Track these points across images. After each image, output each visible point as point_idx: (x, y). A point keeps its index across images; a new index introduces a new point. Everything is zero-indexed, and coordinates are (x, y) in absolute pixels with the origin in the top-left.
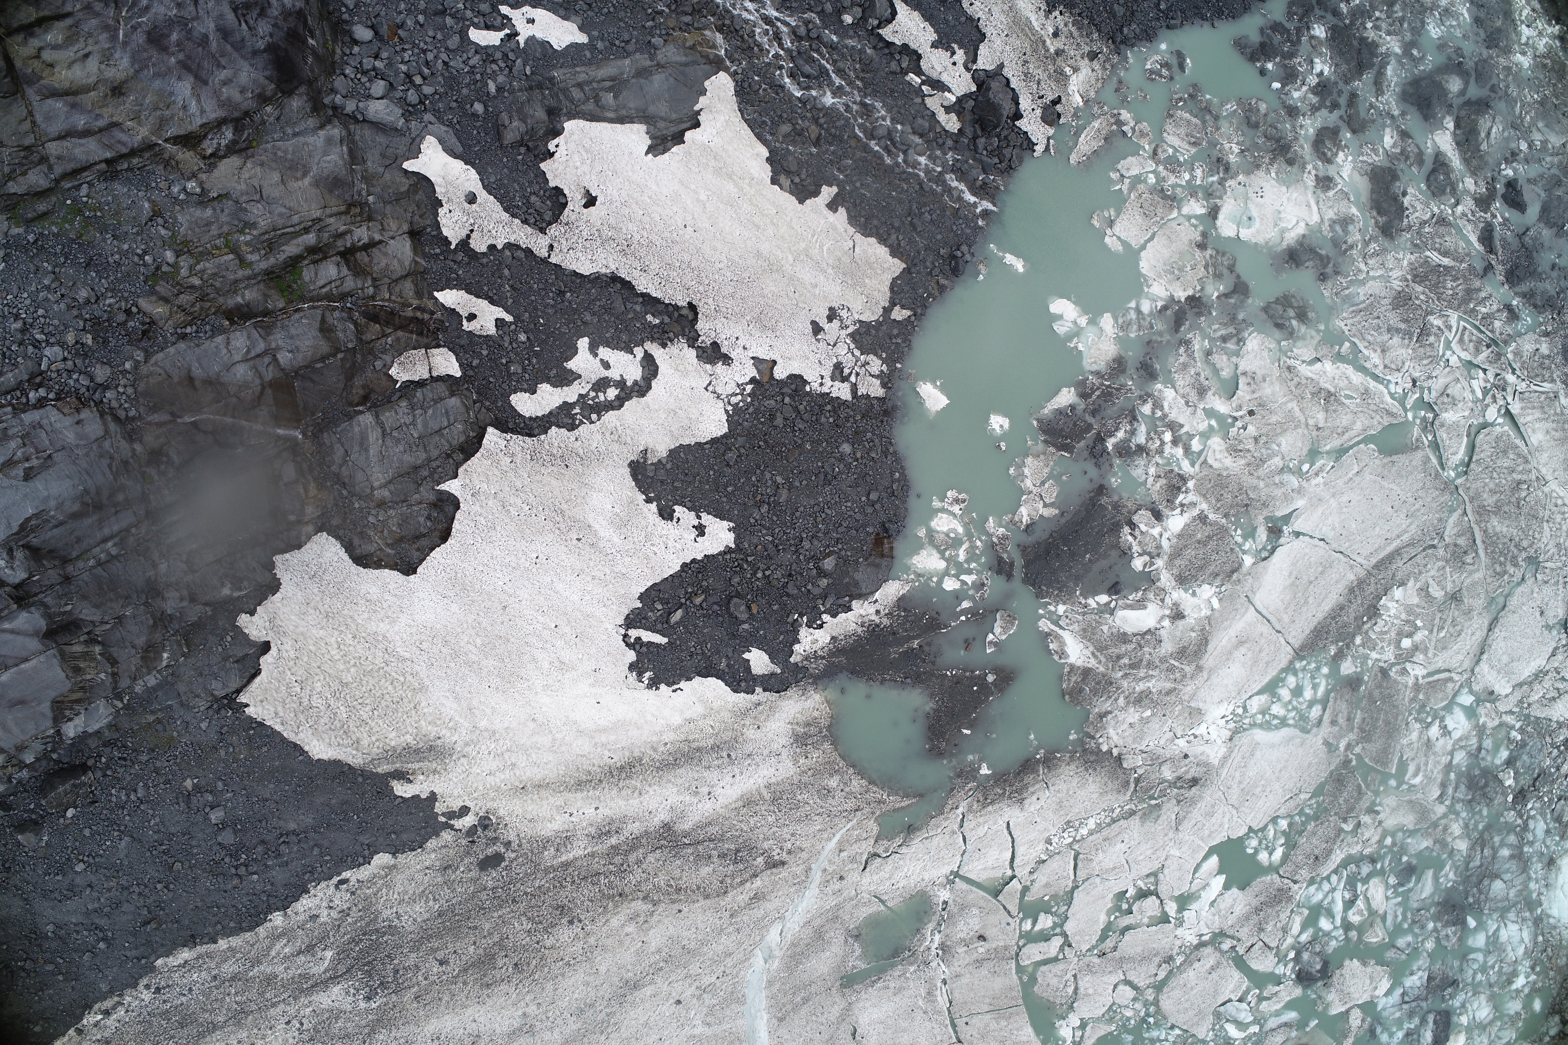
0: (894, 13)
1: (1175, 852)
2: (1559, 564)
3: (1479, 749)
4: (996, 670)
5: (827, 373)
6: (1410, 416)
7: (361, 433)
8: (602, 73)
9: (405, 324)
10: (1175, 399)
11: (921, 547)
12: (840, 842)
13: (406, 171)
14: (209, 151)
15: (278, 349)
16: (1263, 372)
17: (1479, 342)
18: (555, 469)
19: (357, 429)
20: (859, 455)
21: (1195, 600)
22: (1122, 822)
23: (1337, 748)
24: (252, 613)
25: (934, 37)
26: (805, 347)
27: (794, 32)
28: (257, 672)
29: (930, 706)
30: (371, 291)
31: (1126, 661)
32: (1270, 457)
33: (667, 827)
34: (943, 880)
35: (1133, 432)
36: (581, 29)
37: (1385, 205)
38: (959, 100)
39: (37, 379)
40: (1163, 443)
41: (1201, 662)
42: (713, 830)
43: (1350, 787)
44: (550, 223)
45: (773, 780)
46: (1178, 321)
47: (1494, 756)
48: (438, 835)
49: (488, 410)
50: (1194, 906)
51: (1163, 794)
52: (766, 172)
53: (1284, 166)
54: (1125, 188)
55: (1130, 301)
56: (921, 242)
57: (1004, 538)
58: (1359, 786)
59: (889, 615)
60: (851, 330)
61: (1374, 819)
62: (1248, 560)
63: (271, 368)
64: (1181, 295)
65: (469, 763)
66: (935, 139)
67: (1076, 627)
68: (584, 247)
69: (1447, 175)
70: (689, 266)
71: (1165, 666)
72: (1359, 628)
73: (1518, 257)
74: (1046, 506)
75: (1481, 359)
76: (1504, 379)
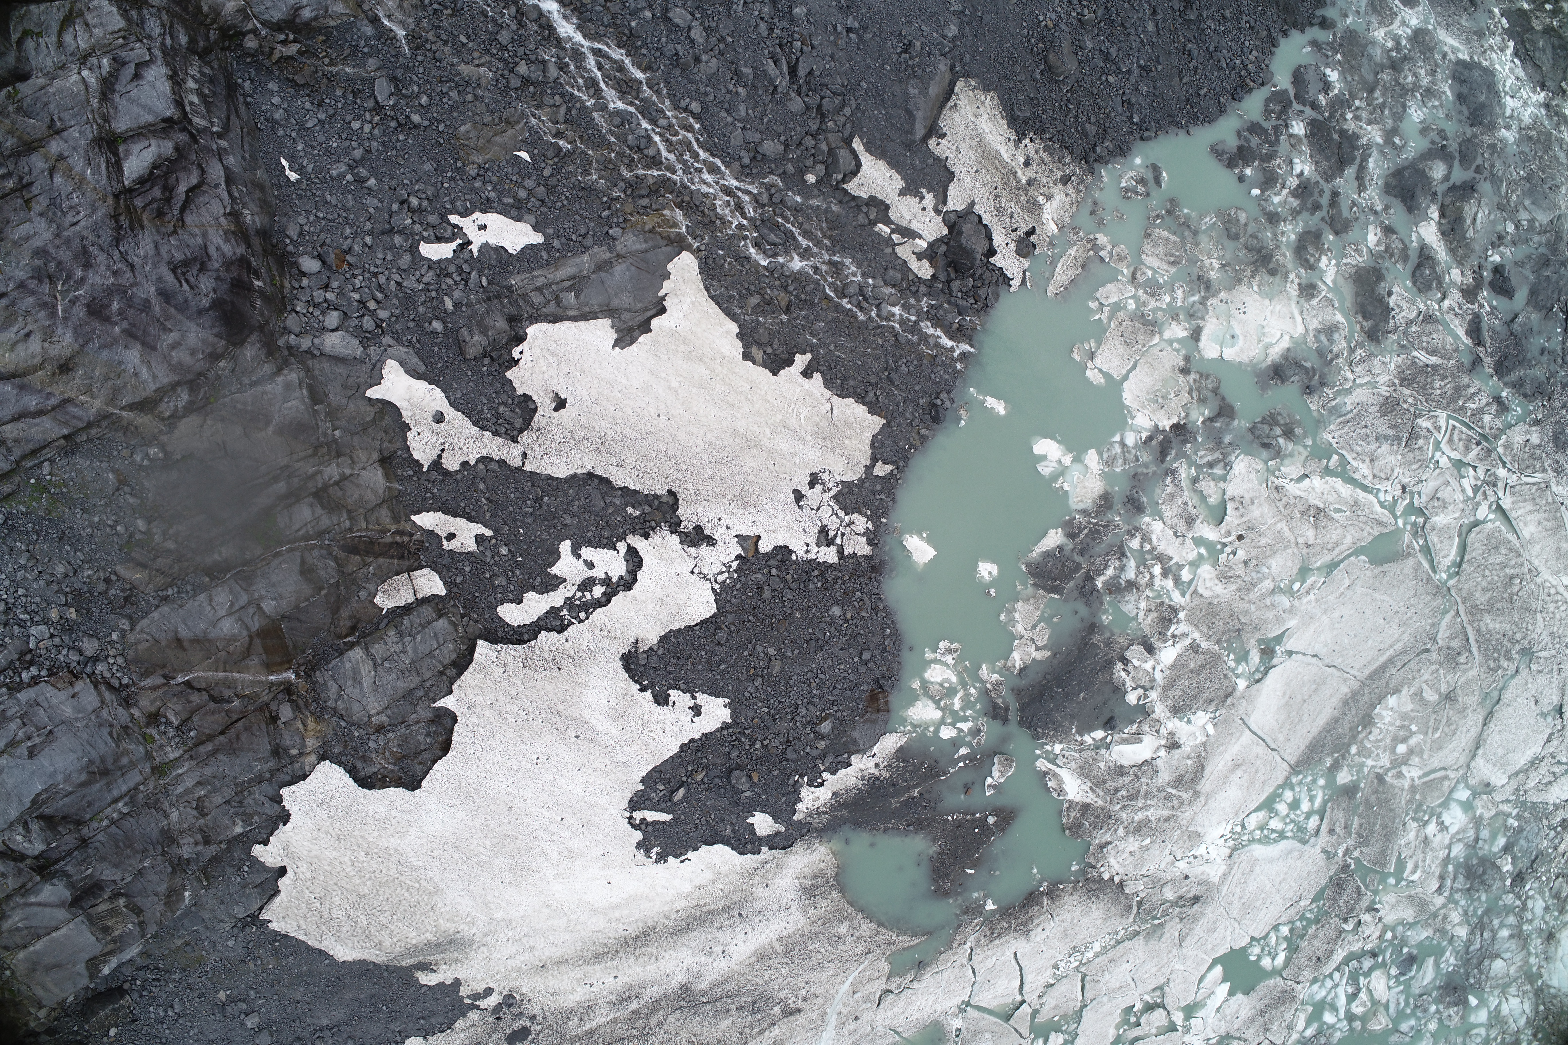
0: (859, 166)
1: (1179, 966)
2: (1553, 652)
3: (1477, 840)
4: (996, 812)
5: (812, 541)
7: (353, 668)
8: (561, 274)
9: (385, 551)
10: (1163, 531)
11: (916, 698)
12: (853, 984)
13: (370, 399)
14: (167, 414)
15: (261, 598)
16: (1252, 494)
17: (1469, 439)
18: (548, 673)
19: (348, 665)
20: (849, 616)
21: (1190, 728)
22: (1126, 943)
23: (1336, 855)
24: (266, 843)
25: (903, 184)
26: (789, 518)
27: (755, 199)
28: (277, 892)
29: (933, 849)
30: (348, 524)
31: (1124, 793)
32: (1260, 581)
33: (685, 988)
34: (955, 1010)
35: (1122, 568)
36: (535, 228)
37: (1369, 308)
38: (931, 245)
39: (26, 657)
40: (1152, 577)
41: (1198, 788)
42: (729, 987)
43: (1349, 890)
44: (521, 431)
45: (785, 933)
46: (1163, 452)
47: (1492, 845)
48: (465, 1016)
49: (476, 622)
50: (1200, 1013)
51: (1166, 914)
52: (737, 348)
53: (1266, 277)
55: (1113, 435)
56: (899, 395)
57: (998, 684)
58: (1359, 888)
59: (889, 767)
60: (833, 493)
62: (1242, 684)
63: (256, 618)
64: (1166, 424)
65: (489, 951)
66: (908, 287)
67: (1073, 765)
68: (558, 450)
69: (1433, 268)
70: (665, 455)
71: (1163, 794)
72: (1354, 738)
73: (1507, 347)
74: (1038, 649)
75: (1471, 457)
76: (1494, 474)
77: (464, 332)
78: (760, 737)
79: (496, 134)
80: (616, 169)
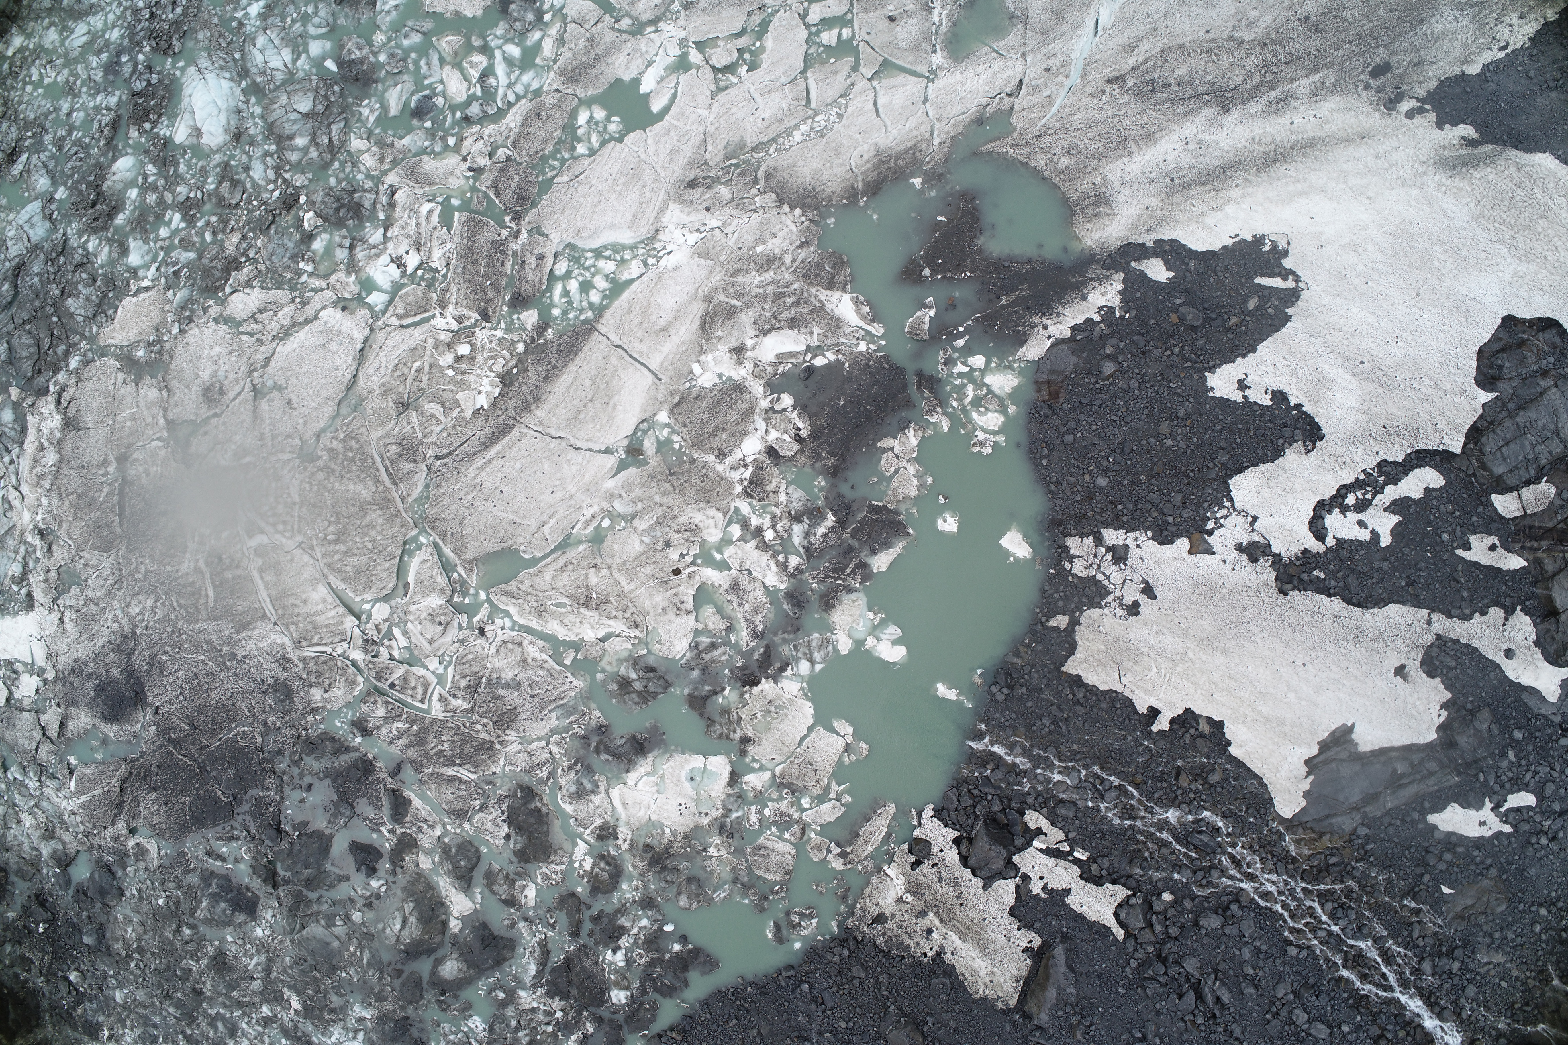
0: (1116, 915)
1: (703, 113)
2: (273, 458)
4: (919, 280)
5: (1132, 551)
6: (483, 595)
8: (1411, 790)
9: (1547, 534)
10: (764, 575)
11: (1010, 395)
12: (1051, 105)
16: (666, 619)
17: (403, 690)
18: (1395, 423)
20: (1087, 477)
21: (718, 370)
22: (765, 139)
23: (529, 232)
25: (1068, 901)
26: (1160, 572)
27: (1221, 873)
29: (981, 241)
31: (789, 301)
32: (652, 528)
33: (1225, 110)
34: (941, 74)
35: (807, 535)
36: (1434, 827)
37: (532, 820)
38: (1029, 844)
40: (773, 527)
41: (705, 306)
42: (1182, 109)
43: (509, 192)
44: (1433, 645)
45: (1126, 160)
46: (767, 656)
48: (1429, 93)
49: (1461, 468)
51: (725, 170)
52: (1231, 733)
53: (655, 843)
54: (835, 788)
55: (822, 670)
57: (930, 412)
58: (497, 195)
59: (1033, 326)
60: (1110, 598)
61: (473, 162)
62: (663, 417)
64: (766, 686)
65: (1418, 157)
66: (1046, 801)
67: (847, 330)
68: (1398, 629)
69: (456, 867)
70: (1294, 629)
71: (746, 299)
72: (521, 360)
73: (358, 790)
74: (892, 449)
75: (400, 671)
76: (366, 651)
77: (1495, 731)
78: (1175, 358)
79: (1472, 906)
80: (1363, 887)
